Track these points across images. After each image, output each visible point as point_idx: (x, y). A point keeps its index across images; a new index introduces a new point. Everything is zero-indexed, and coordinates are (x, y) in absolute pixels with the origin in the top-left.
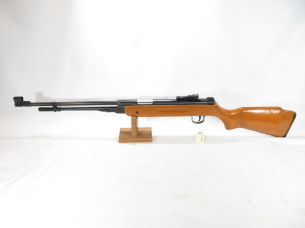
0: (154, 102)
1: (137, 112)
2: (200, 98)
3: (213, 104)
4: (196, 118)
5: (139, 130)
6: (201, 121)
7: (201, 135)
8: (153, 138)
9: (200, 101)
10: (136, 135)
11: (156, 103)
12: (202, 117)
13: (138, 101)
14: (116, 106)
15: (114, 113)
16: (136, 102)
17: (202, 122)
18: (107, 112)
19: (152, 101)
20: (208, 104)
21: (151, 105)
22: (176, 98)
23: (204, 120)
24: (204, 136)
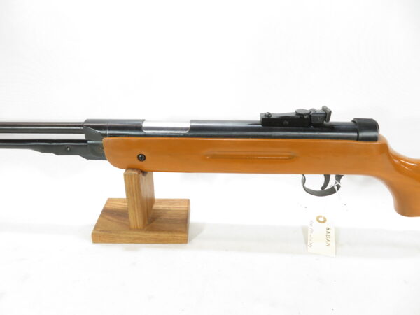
0: (193, 129)
1: (142, 158)
2: (334, 119)
3: (375, 139)
4: (316, 181)
5: (155, 206)
6: (328, 187)
7: (325, 225)
8: (191, 230)
9: (333, 128)
10: (139, 223)
11: (198, 131)
12: (333, 178)
13: (144, 125)
14: (82, 136)
15: (77, 159)
16: (139, 128)
17: (332, 191)
18: (58, 153)
19: (188, 125)
20: (358, 139)
21: (185, 136)
22: (258, 119)
23: (339, 187)
24: (332, 232)
